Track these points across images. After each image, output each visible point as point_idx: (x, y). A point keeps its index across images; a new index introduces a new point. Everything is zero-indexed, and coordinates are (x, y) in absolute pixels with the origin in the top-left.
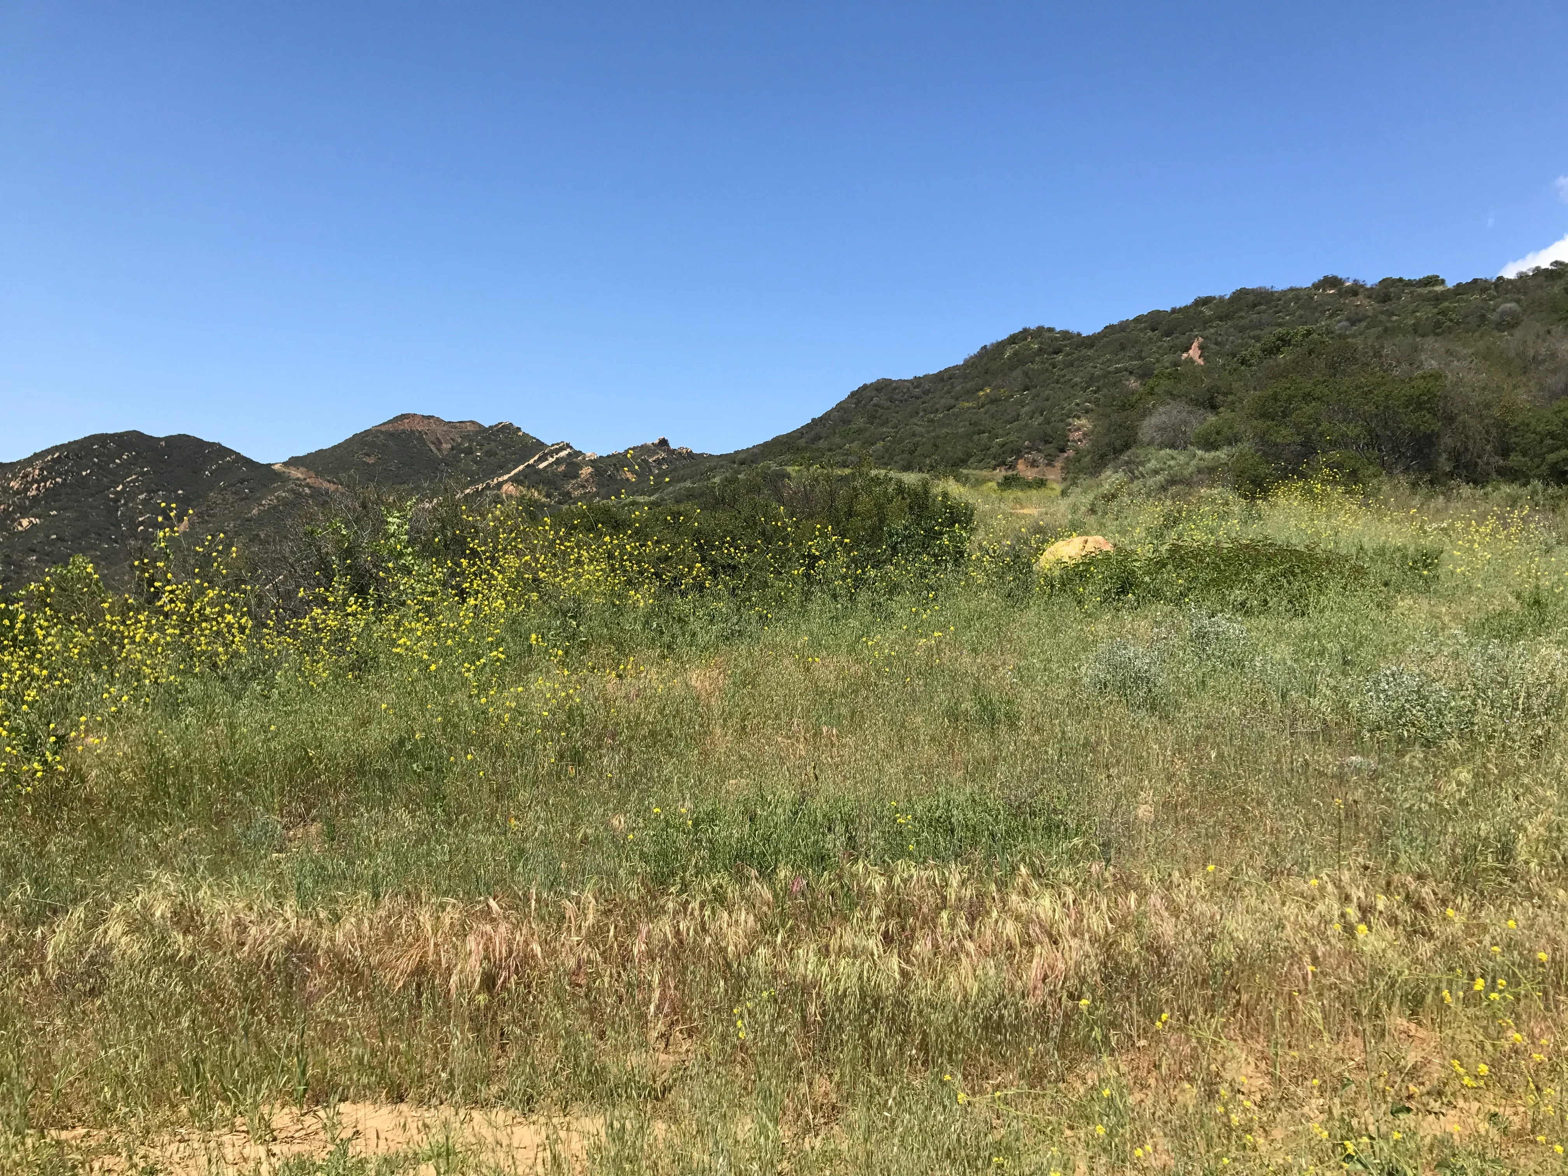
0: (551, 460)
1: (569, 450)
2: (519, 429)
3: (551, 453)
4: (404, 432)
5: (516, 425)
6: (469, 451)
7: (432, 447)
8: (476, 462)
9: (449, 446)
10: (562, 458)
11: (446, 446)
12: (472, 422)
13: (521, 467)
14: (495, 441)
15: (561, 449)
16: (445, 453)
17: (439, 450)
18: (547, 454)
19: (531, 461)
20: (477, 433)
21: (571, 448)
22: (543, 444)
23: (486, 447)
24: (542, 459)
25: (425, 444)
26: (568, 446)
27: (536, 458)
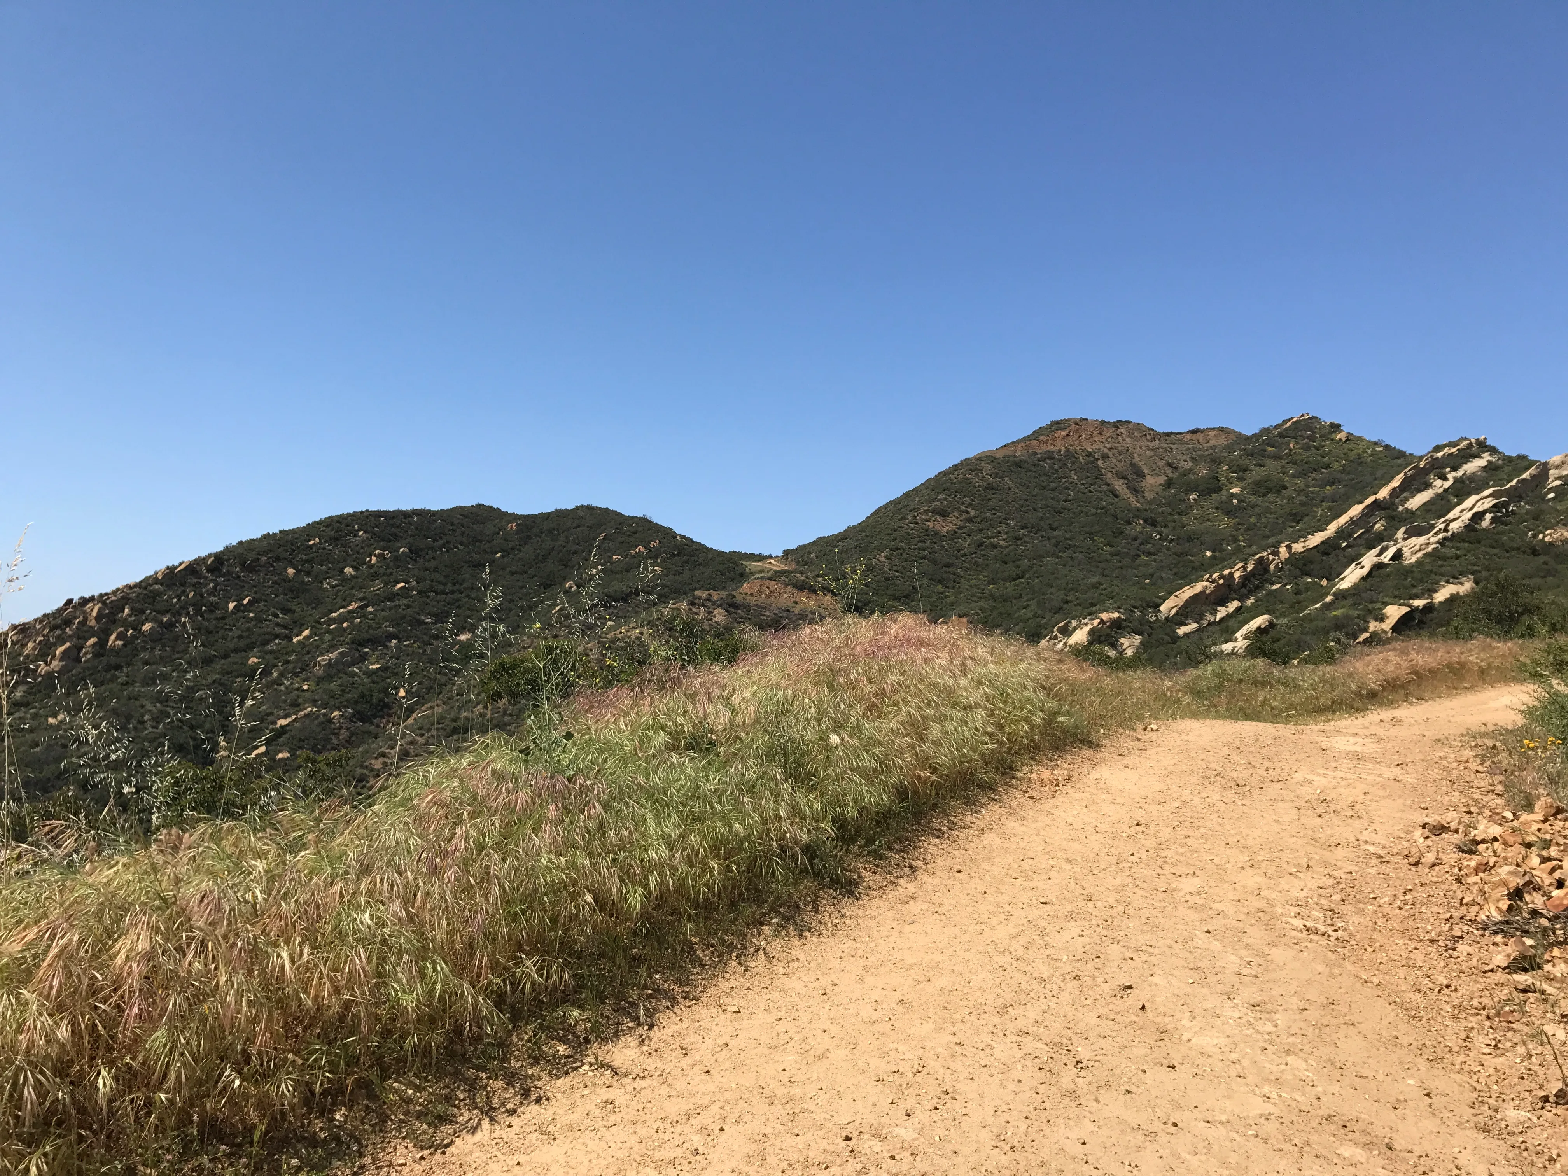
0: (1440, 486)
1: (1487, 457)
2: (1336, 427)
3: (1437, 467)
4: (1050, 456)
5: (1327, 418)
6: (1212, 486)
7: (1118, 485)
8: (1230, 512)
9: (1162, 479)
10: (1472, 478)
11: (1152, 482)
12: (1222, 429)
13: (1356, 510)
14: (1277, 457)
15: (1467, 455)
16: (1149, 495)
17: (1135, 491)
18: (1425, 472)
19: (1384, 493)
20: (1230, 449)
21: (1493, 450)
22: (1402, 454)
23: (1257, 474)
24: (1411, 486)
25: (1099, 476)
26: (1483, 446)
27: (1396, 483)
